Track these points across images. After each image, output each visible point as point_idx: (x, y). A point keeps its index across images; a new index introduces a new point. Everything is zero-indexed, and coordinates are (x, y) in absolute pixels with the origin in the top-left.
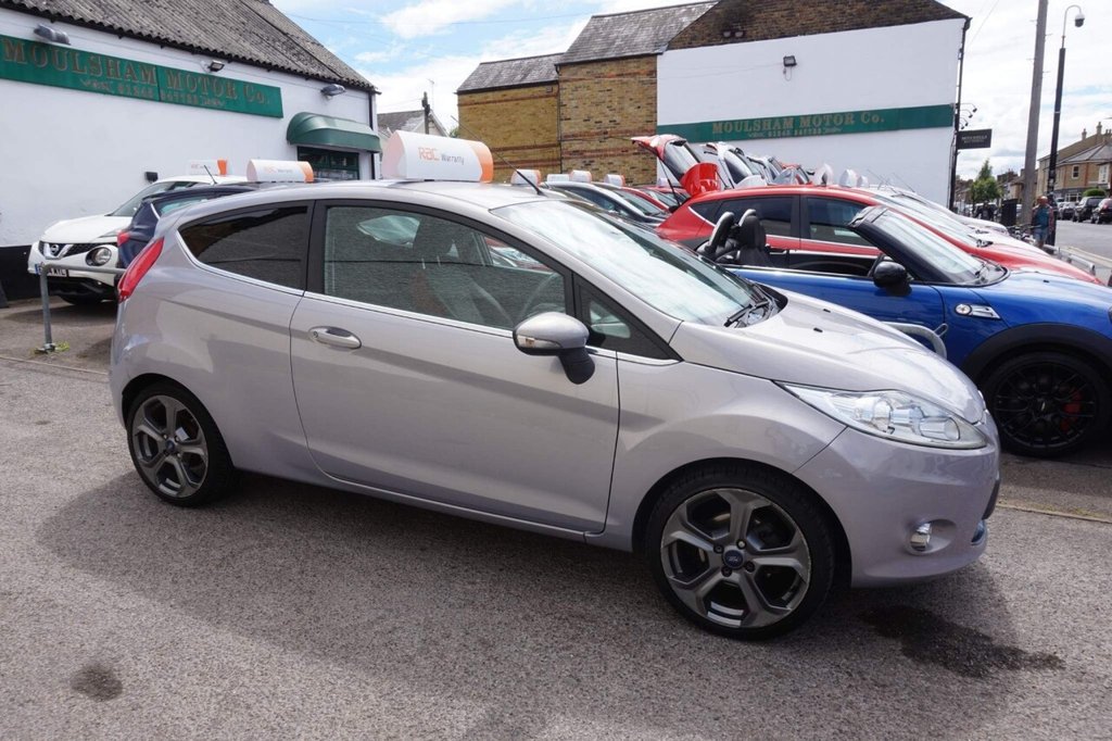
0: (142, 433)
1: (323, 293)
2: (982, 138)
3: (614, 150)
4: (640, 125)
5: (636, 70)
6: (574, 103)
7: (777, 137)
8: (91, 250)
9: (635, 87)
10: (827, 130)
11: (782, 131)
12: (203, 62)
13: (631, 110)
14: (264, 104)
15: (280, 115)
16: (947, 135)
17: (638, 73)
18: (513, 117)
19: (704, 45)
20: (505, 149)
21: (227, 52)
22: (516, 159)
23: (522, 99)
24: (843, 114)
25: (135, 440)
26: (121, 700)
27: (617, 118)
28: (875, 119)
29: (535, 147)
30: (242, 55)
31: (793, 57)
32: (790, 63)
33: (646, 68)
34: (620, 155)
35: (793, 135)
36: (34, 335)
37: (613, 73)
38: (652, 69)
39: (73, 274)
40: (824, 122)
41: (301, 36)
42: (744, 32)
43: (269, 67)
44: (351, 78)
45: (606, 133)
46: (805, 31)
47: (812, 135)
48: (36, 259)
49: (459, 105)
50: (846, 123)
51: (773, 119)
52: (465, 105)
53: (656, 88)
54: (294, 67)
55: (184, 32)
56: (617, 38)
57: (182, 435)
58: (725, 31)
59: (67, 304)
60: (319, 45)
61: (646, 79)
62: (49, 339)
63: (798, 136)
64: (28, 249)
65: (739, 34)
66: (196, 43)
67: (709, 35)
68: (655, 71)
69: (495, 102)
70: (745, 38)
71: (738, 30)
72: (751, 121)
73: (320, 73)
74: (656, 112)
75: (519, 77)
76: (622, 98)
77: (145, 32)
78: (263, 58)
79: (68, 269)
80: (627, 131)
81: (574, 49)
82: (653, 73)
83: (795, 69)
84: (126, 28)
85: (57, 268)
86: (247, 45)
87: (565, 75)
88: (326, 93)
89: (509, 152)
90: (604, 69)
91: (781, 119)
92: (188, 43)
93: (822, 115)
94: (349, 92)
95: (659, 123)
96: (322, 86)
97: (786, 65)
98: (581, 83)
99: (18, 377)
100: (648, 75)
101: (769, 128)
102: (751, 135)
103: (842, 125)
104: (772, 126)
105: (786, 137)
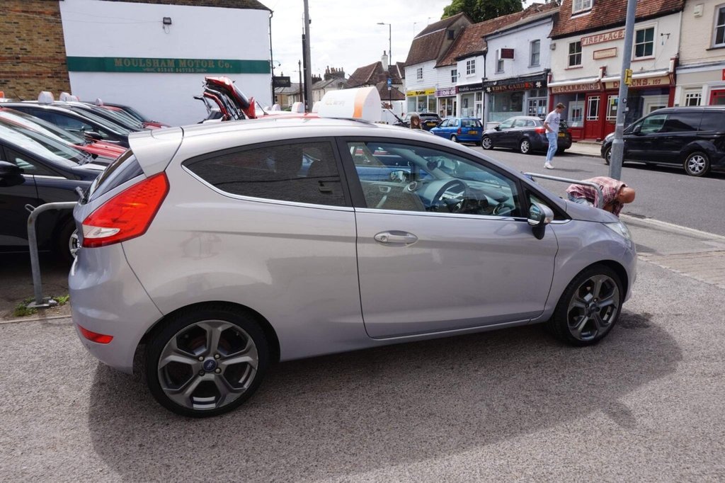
2: (286, 81)
3: (28, 72)
4: (51, 54)
5: (41, 10)
7: (164, 72)
9: (41, 23)
10: (198, 70)
11: (167, 68)
13: (41, 42)
16: (268, 78)
17: (43, 13)
24: (207, 61)
27: (28, 47)
28: (227, 65)
31: (170, 19)
32: (167, 22)
33: (50, 9)
34: (35, 77)
35: (175, 72)
37: (19, 9)
38: (56, 11)
40: (195, 65)
45: (18, 58)
46: (174, 2)
47: (188, 72)
50: (210, 66)
51: (159, 60)
53: (62, 27)
61: (51, 18)
63: (179, 72)
68: (59, 13)
72: (144, 60)
74: (64, 46)
76: (31, 31)
80: (39, 59)
82: (57, 14)
83: (170, 26)
91: (166, 60)
93: (193, 60)
95: (70, 52)
97: (165, 23)
100: (52, 15)
101: (158, 66)
102: (145, 70)
103: (207, 68)
104: (160, 65)
105: (171, 72)
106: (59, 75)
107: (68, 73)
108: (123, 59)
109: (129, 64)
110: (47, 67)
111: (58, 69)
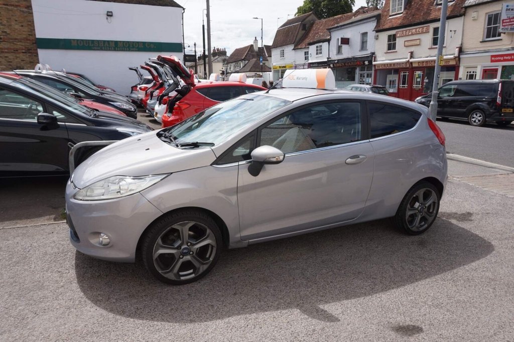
3: (7, 49)
4: (25, 36)
5: (17, 4)
7: (107, 50)
9: (18, 13)
10: (132, 49)
11: (109, 47)
13: (17, 27)
17: (19, 6)
24: (138, 42)
27: (8, 31)
28: (152, 46)
31: (111, 12)
32: (110, 15)
33: (24, 3)
34: (13, 52)
35: (115, 50)
40: (130, 45)
46: (115, 0)
47: (124, 51)
50: (140, 47)
51: (104, 41)
53: (33, 17)
61: (25, 10)
63: (118, 50)
68: (31, 6)
72: (93, 41)
74: (34, 30)
76: (10, 19)
80: (16, 39)
82: (28, 7)
83: (111, 18)
91: (108, 41)
93: (128, 42)
95: (39, 35)
97: (108, 15)
100: (26, 8)
101: (102, 46)
102: (93, 48)
103: (138, 47)
104: (104, 45)
105: (112, 50)
106: (31, 51)
107: (37, 50)
108: (78, 40)
109: (82, 44)
110: (22, 45)
111: (30, 47)
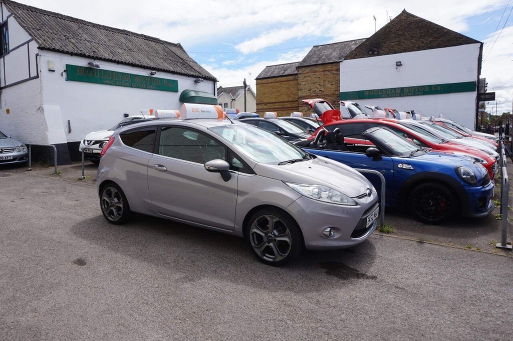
0: (104, 200)
1: (158, 154)
2: (491, 96)
4: (333, 92)
5: (331, 69)
6: (304, 83)
7: (393, 97)
8: (100, 143)
9: (330, 76)
10: (417, 94)
11: (396, 94)
12: (148, 72)
13: (329, 86)
14: (171, 87)
15: (177, 91)
16: (474, 95)
17: (331, 70)
18: (279, 89)
19: (360, 58)
20: (276, 103)
21: (157, 68)
22: (281, 107)
23: (283, 81)
24: (424, 86)
25: (102, 202)
26: (85, 266)
27: (323, 89)
28: (439, 88)
29: (288, 102)
30: (163, 68)
31: (400, 62)
32: (399, 64)
33: (335, 68)
35: (400, 96)
36: (78, 174)
37: (321, 70)
38: (338, 68)
39: (95, 151)
40: (415, 90)
41: (189, 59)
42: (378, 52)
43: (174, 73)
44: (207, 75)
45: (318, 96)
46: (405, 50)
47: (410, 96)
48: (82, 146)
49: (256, 84)
50: (425, 90)
51: (391, 89)
52: (259, 84)
53: (339, 77)
54: (183, 72)
55: (142, 61)
56: (323, 55)
57: (116, 200)
58: (369, 51)
59: (92, 163)
60: (195, 62)
61: (335, 72)
62: (83, 175)
63: (403, 96)
64: (80, 142)
65: (376, 53)
66: (146, 65)
67: (363, 53)
68: (339, 69)
69: (271, 83)
70: (379, 54)
71: (375, 51)
72: (381, 90)
73: (194, 74)
74: (339, 86)
75: (282, 72)
76: (325, 80)
77: (127, 62)
78: (172, 69)
79: (92, 149)
80: (327, 95)
81: (305, 60)
82: (338, 70)
83: (401, 67)
84: (120, 60)
85: (89, 149)
86: (166, 64)
87: (300, 71)
88: (196, 82)
89: (277, 104)
90: (317, 69)
91: (395, 89)
92: (143, 65)
93: (414, 87)
94: (205, 81)
95: (342, 90)
96: (195, 79)
97: (397, 65)
98: (307, 75)
99: (71, 187)
101: (390, 93)
102: (381, 96)
103: (424, 91)
104: (391, 92)
105: (397, 96)
106: (335, 103)
107: (339, 101)
108: (369, 91)
109: (373, 93)
110: (330, 99)
111: (335, 100)
